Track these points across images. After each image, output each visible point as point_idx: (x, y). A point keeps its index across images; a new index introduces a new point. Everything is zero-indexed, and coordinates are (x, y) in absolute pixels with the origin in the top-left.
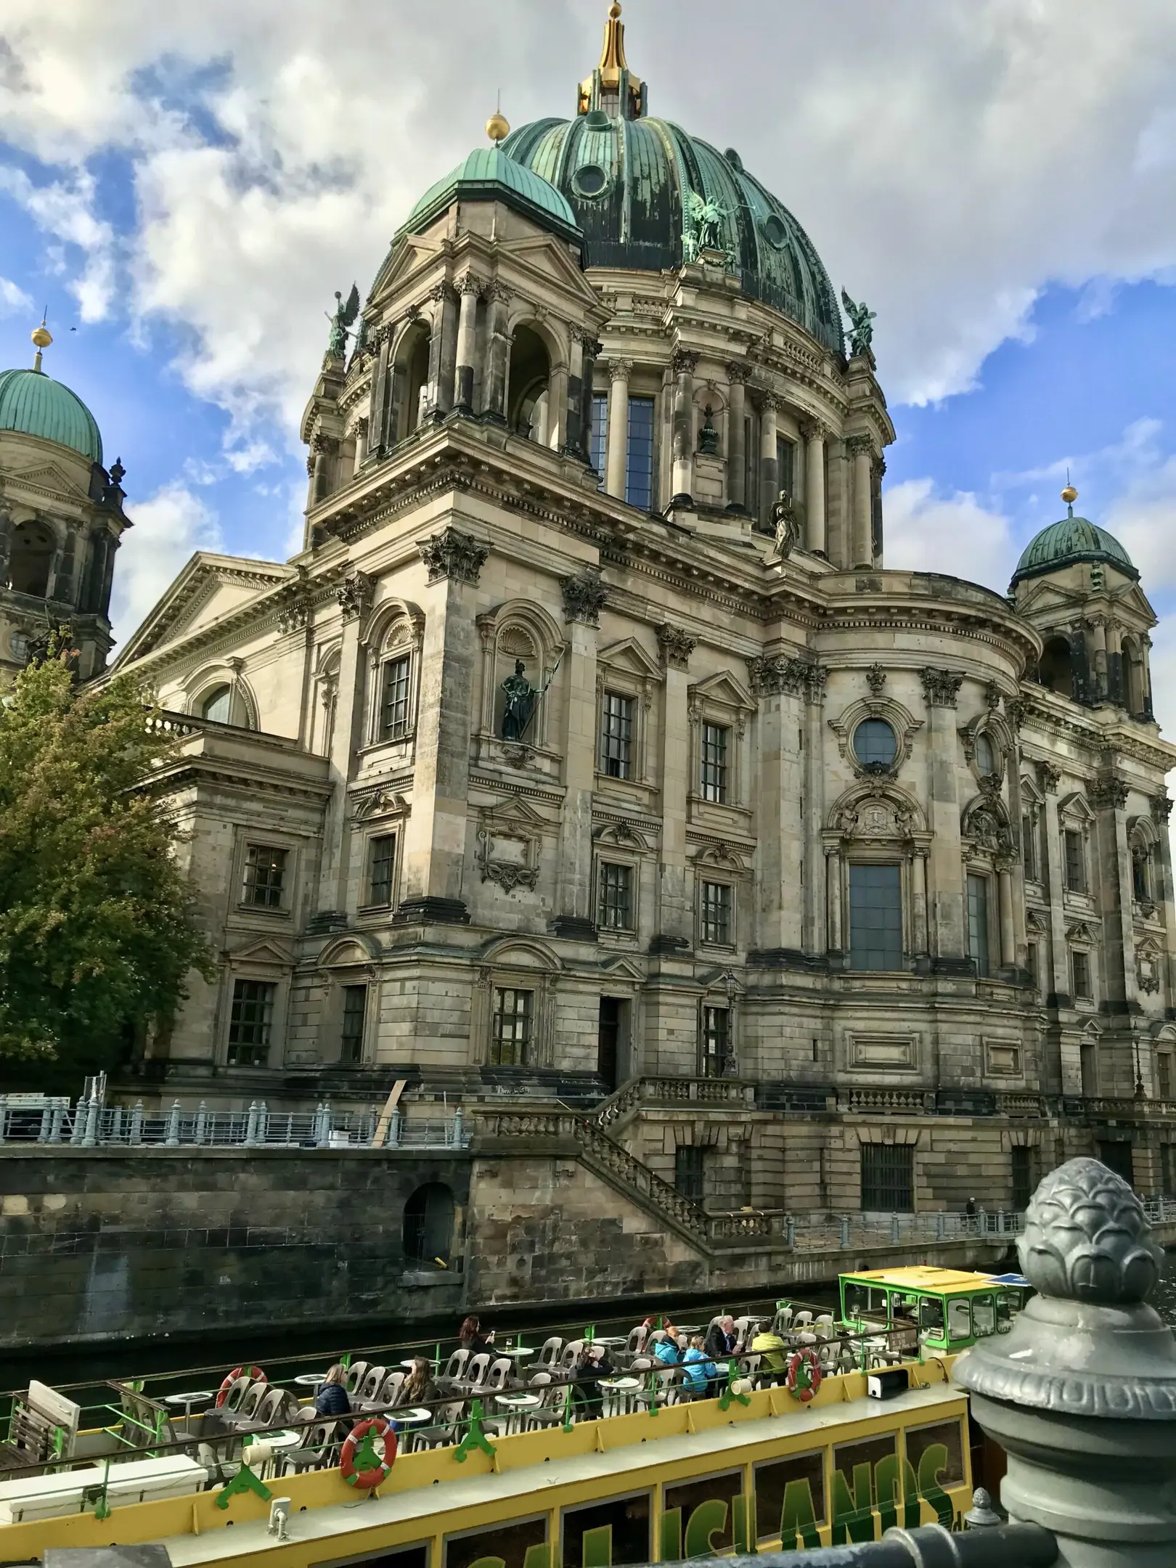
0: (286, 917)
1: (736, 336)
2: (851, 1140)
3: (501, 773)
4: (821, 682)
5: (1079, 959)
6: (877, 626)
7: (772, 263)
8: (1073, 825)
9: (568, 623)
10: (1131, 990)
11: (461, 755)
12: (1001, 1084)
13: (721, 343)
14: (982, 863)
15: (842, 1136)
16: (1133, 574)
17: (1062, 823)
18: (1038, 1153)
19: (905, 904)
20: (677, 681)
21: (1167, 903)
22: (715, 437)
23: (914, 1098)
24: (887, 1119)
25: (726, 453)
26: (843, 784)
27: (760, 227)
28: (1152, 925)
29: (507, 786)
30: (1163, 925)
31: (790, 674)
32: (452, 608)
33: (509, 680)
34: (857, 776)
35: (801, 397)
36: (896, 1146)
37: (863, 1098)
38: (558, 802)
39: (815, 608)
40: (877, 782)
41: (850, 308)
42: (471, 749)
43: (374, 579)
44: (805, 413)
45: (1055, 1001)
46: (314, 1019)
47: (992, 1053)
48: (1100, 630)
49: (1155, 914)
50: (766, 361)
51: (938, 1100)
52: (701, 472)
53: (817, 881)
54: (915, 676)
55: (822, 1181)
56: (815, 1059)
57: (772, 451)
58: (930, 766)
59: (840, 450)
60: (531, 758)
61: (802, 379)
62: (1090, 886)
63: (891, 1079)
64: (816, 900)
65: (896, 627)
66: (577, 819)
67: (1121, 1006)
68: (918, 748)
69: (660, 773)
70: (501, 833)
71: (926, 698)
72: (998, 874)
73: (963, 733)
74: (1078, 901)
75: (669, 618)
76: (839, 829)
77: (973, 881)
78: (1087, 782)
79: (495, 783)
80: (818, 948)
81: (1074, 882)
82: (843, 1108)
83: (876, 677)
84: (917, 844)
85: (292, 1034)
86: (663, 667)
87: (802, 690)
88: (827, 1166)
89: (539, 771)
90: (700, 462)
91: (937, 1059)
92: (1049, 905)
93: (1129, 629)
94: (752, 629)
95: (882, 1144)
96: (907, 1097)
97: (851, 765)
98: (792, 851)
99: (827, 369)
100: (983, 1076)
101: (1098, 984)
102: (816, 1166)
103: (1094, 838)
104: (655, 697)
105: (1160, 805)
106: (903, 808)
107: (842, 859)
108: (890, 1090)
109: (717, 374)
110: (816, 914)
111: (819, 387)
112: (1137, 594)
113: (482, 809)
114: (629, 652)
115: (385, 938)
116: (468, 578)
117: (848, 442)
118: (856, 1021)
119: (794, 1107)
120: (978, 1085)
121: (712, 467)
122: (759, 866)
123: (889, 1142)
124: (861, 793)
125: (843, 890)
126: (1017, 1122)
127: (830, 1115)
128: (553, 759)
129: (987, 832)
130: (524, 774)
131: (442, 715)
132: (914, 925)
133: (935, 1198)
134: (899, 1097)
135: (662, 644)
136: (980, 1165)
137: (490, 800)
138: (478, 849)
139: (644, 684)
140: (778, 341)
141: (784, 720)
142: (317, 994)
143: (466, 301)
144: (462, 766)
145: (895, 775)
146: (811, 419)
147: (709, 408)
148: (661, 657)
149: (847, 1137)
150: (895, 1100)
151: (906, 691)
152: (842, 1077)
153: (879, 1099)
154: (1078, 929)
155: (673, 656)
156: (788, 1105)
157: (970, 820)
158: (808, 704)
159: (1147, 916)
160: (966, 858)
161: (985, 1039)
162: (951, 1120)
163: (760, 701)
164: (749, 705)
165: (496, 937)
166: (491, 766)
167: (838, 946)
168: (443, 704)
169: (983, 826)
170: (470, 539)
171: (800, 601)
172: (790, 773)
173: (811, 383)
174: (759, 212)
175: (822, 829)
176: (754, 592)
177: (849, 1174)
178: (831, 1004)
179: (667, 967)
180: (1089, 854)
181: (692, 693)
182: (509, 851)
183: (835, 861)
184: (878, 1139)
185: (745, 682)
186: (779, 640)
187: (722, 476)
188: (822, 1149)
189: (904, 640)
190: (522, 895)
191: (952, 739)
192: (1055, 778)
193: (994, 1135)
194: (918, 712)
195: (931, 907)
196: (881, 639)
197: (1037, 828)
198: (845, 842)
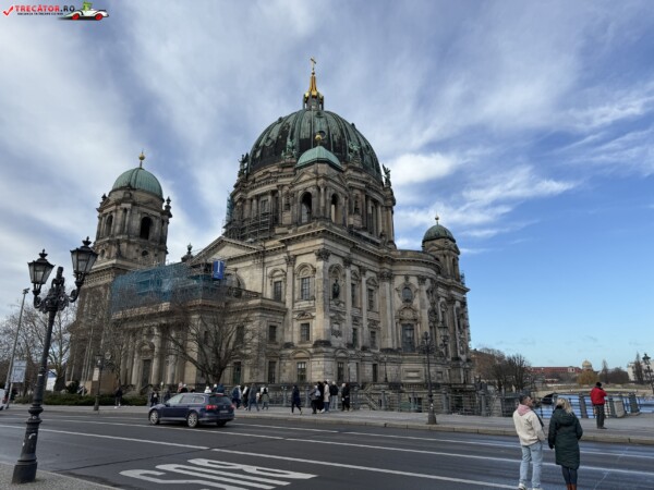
0: (276, 344)
1: (363, 182)
3: (335, 308)
4: (393, 278)
5: (446, 346)
7: (367, 158)
8: (444, 310)
9: (345, 268)
10: (459, 354)
11: (327, 304)
12: (440, 382)
13: (359, 184)
14: (432, 324)
15: (404, 396)
16: (454, 241)
19: (416, 336)
20: (364, 280)
22: (358, 209)
23: (421, 386)
24: (415, 391)
25: (361, 213)
26: (400, 305)
29: (336, 311)
31: (387, 276)
32: (324, 267)
33: (334, 285)
34: (403, 302)
35: (376, 196)
37: (409, 386)
38: (345, 314)
39: (392, 259)
40: (408, 304)
42: (328, 302)
43: (296, 256)
44: (377, 200)
46: (288, 371)
51: (427, 386)
52: (356, 218)
53: (395, 330)
54: (416, 277)
56: (397, 376)
57: (370, 211)
58: (420, 300)
59: (385, 209)
60: (340, 303)
61: (376, 191)
62: (448, 326)
63: (415, 381)
66: (348, 318)
67: (457, 359)
68: (417, 296)
69: (361, 304)
70: (335, 323)
71: (419, 283)
73: (427, 291)
75: (363, 264)
76: (399, 316)
79: (334, 310)
80: (396, 347)
82: (404, 389)
83: (407, 277)
84: (418, 320)
85: (280, 375)
86: (361, 276)
87: (390, 280)
89: (341, 306)
90: (355, 216)
91: (426, 376)
93: (454, 256)
94: (377, 265)
96: (419, 385)
97: (401, 300)
98: (389, 322)
100: (437, 380)
101: (451, 354)
103: (448, 313)
104: (359, 284)
105: (464, 304)
106: (415, 311)
107: (400, 324)
108: (416, 384)
109: (358, 192)
110: (395, 338)
111: (379, 193)
112: (456, 247)
113: (331, 317)
114: (355, 274)
115: (311, 350)
116: (327, 260)
117: (386, 207)
118: (406, 366)
119: (395, 389)
120: (436, 382)
121: (358, 217)
122: (382, 326)
124: (404, 307)
125: (401, 332)
127: (401, 391)
128: (343, 303)
129: (433, 317)
130: (339, 307)
131: (323, 294)
135: (360, 270)
137: (332, 315)
138: (331, 327)
139: (357, 281)
141: (387, 289)
142: (288, 364)
143: (322, 190)
144: (328, 307)
145: (412, 302)
147: (357, 201)
148: (361, 274)
151: (413, 280)
152: (403, 381)
155: (363, 273)
157: (430, 313)
158: (391, 284)
159: (462, 333)
160: (429, 323)
161: (436, 370)
163: (380, 283)
164: (377, 284)
165: (337, 349)
166: (333, 306)
167: (400, 347)
168: (323, 291)
169: (432, 315)
170: (327, 250)
172: (388, 302)
174: (363, 144)
175: (395, 316)
178: (399, 362)
179: (366, 354)
180: (447, 317)
181: (367, 282)
182: (336, 327)
185: (376, 279)
186: (384, 268)
187: (361, 219)
189: (413, 268)
190: (339, 338)
191: (425, 293)
194: (417, 287)
196: (407, 267)
198: (401, 320)
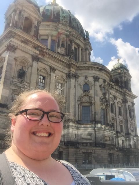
1: (67, 31)
2: (81, 152)
3: (17, 84)
4: (78, 78)
5: (121, 126)
6: (86, 69)
7: (74, 24)
8: (120, 106)
9: (32, 62)
10: (130, 131)
11: (9, 80)
12: (107, 143)
13: (65, 32)
14: (104, 107)
15: (79, 151)
16: (128, 71)
17: (118, 105)
18: (113, 155)
19: (91, 113)
20: (53, 75)
21: (135, 119)
22: (64, 45)
23: (92, 144)
24: (87, 148)
25: (65, 47)
26: (81, 94)
27: (72, 19)
28: (132, 122)
29: (18, 86)
30: (134, 122)
31: (72, 76)
33: (20, 69)
34: (83, 92)
35: (78, 42)
36: (88, 153)
37: (83, 144)
39: (77, 66)
40: (86, 93)
41: (86, 31)
42: (11, 79)
44: (78, 44)
45: (117, 132)
47: (105, 137)
48: (123, 78)
49: (133, 120)
50: (72, 36)
51: (96, 145)
52: (62, 50)
53: (77, 109)
54: (93, 77)
55: (76, 159)
56: (75, 138)
57: (73, 48)
58: (95, 91)
59: (84, 50)
60: (23, 82)
61: (78, 39)
62: (123, 115)
63: (88, 141)
64: (76, 112)
65: (89, 69)
67: (128, 134)
68: (93, 88)
70: (17, 94)
71: (94, 81)
72: (106, 109)
73: (100, 86)
74: (121, 117)
75: (52, 65)
76: (80, 100)
77: (102, 110)
78: (122, 100)
79: (16, 85)
80: (77, 119)
81: (120, 114)
82: (80, 146)
83: (86, 77)
84: (93, 103)
86: (51, 72)
87: (75, 79)
88: (77, 156)
89: (25, 85)
90: (61, 48)
91: (95, 137)
92: (116, 117)
93: (128, 78)
94: (67, 69)
95: (86, 152)
96: (90, 144)
97: (82, 91)
98: (72, 103)
99: (82, 39)
100: (103, 141)
101: (124, 130)
102: (75, 156)
103: (123, 108)
104: (49, 76)
105: (133, 104)
106: (90, 97)
107: (81, 105)
109: (65, 36)
110: (76, 114)
111: (81, 41)
113: (13, 90)
114: (44, 69)
116: (13, 51)
117: (85, 49)
118: (82, 131)
119: (71, 146)
120: (102, 142)
121: (63, 49)
122: (67, 106)
123: (87, 152)
124: (84, 95)
125: (81, 110)
126: (109, 149)
127: (78, 147)
128: (28, 83)
129: (104, 102)
130: (22, 85)
131: (6, 73)
132: (92, 116)
133: (95, 162)
134: (89, 144)
135: (51, 69)
136: (103, 156)
137: (15, 88)
138: (11, 96)
139: (47, 75)
140: (74, 33)
141: (71, 83)
144: (9, 82)
145: (89, 92)
146: (79, 45)
147: (63, 41)
148: (51, 71)
149: (80, 151)
150: (89, 145)
151: (91, 79)
152: (80, 141)
153: (86, 145)
154: (121, 121)
155: (52, 71)
156: (70, 145)
157: (101, 100)
158: (76, 81)
159: (132, 120)
160: (100, 106)
161: (104, 135)
162: (98, 148)
163: (68, 80)
164: (66, 80)
166: (15, 83)
167: (80, 119)
168: (6, 71)
169: (104, 101)
170: (14, 45)
171: (74, 65)
172: (72, 91)
173: (79, 40)
175: (78, 101)
176: (66, 63)
177: (81, 158)
178: (78, 129)
180: (122, 110)
183: (80, 106)
184: (85, 151)
185: (65, 77)
186: (71, 71)
187: (65, 51)
188: (76, 154)
189: (91, 72)
191: (98, 87)
192: (117, 98)
193: (105, 151)
194: (93, 82)
195: (95, 113)
196: (87, 71)
197: (114, 106)
198: (81, 103)
